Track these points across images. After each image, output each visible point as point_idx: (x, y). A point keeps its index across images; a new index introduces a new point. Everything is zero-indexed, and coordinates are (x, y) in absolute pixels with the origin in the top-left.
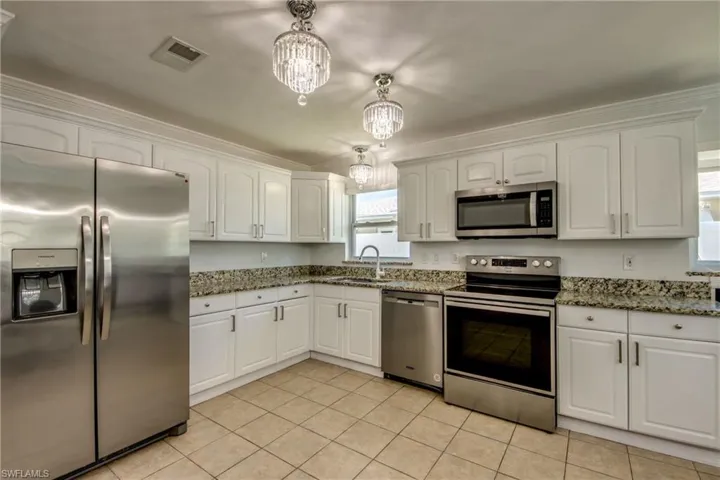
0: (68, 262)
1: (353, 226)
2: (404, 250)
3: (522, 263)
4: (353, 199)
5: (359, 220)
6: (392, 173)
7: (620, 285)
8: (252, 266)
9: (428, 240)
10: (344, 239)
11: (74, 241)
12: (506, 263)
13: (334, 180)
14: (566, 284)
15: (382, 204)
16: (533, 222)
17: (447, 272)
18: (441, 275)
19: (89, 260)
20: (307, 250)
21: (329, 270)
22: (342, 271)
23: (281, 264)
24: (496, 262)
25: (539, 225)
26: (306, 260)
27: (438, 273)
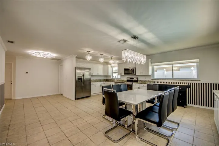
0: (81, 78)
1: (113, 73)
2: (119, 77)
3: (133, 78)
4: (113, 68)
5: (114, 72)
6: (117, 65)
7: (144, 81)
8: (97, 79)
10: (111, 75)
11: (81, 76)
13: (109, 65)
14: (139, 81)
15: (116, 69)
16: (132, 73)
19: (83, 78)
20: (106, 77)
21: (109, 80)
22: (111, 80)
23: (101, 79)
24: (130, 78)
26: (105, 78)
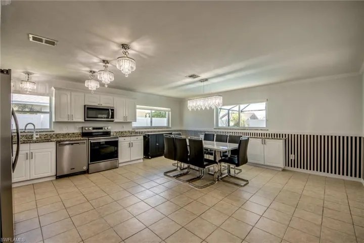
2: (46, 125)
3: (101, 128)
9: (72, 121)
12: (97, 128)
14: (112, 134)
16: (110, 117)
17: (73, 133)
18: (70, 135)
24: (94, 129)
25: (111, 118)
27: (69, 134)
